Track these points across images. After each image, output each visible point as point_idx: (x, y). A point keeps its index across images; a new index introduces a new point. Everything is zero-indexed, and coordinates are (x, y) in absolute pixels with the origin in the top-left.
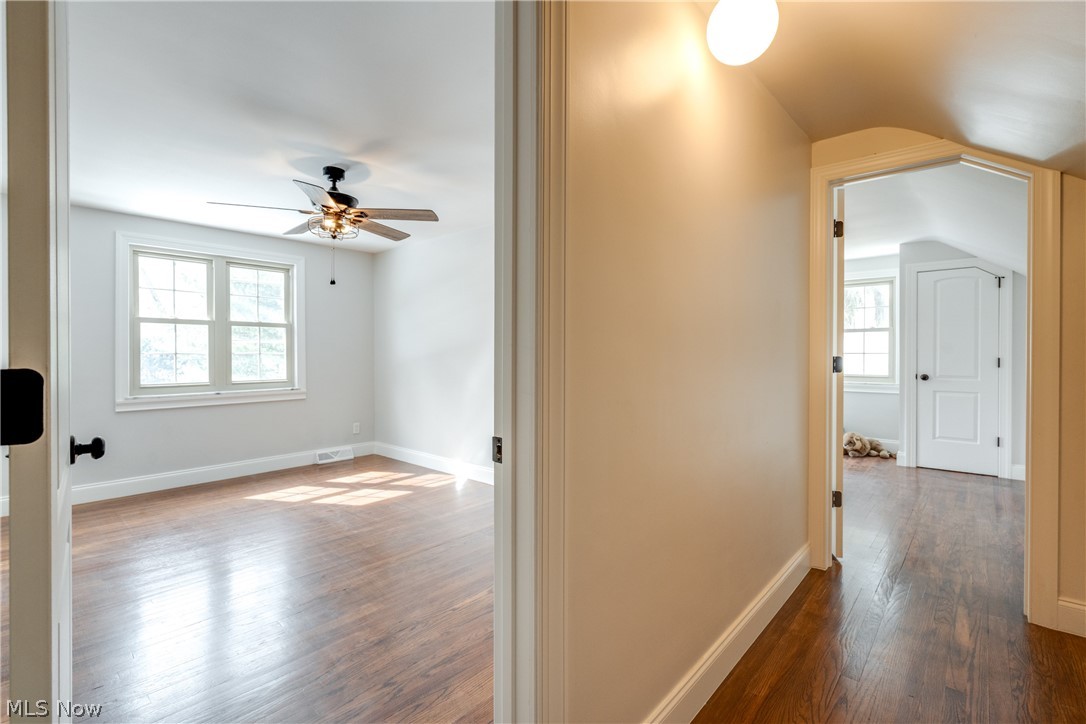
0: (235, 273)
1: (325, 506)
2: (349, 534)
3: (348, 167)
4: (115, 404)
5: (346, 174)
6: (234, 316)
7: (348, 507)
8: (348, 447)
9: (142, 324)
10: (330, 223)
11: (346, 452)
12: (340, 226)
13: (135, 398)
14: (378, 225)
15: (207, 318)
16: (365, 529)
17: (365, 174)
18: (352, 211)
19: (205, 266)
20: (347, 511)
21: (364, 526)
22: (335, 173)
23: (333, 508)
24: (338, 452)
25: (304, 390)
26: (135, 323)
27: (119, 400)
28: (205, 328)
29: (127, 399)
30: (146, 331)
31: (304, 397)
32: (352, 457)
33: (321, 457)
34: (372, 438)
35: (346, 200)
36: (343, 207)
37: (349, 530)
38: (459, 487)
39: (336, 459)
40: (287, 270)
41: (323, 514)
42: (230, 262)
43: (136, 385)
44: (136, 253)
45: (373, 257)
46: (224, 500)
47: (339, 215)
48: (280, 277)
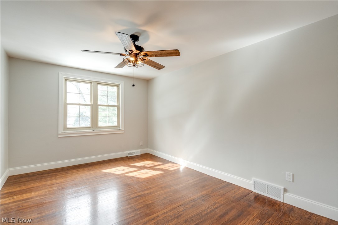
0: (100, 87)
1: (130, 177)
2: (139, 194)
3: (140, 35)
4: (58, 134)
5: (140, 38)
6: (99, 103)
7: (139, 178)
8: (139, 150)
9: (68, 106)
10: (132, 59)
11: (138, 152)
12: (136, 60)
13: (65, 132)
14: (152, 62)
15: (90, 104)
16: (146, 192)
17: (147, 38)
18: (142, 53)
19: (90, 85)
20: (138, 181)
21: (146, 190)
22: (135, 38)
23: (133, 179)
24: (135, 152)
25: (123, 129)
26: (66, 105)
27: (60, 133)
28: (90, 107)
29: (62, 132)
30: (69, 108)
31: (123, 132)
32: (140, 154)
33: (129, 154)
34: (147, 147)
35: (140, 49)
36: (138, 52)
37: (139, 192)
38: (181, 169)
39: (134, 155)
40: (118, 86)
41: (129, 181)
42: (98, 83)
43: (66, 128)
44: (66, 80)
45: (148, 82)
46: (94, 172)
47: (136, 55)
48: (115, 89)
